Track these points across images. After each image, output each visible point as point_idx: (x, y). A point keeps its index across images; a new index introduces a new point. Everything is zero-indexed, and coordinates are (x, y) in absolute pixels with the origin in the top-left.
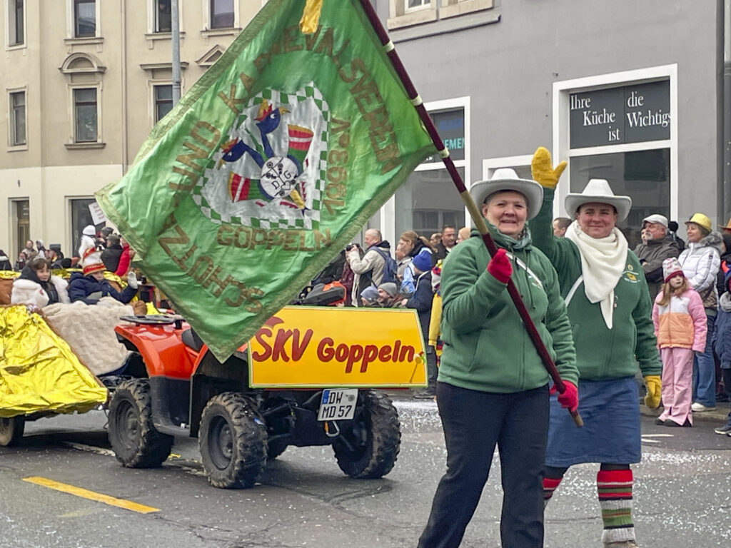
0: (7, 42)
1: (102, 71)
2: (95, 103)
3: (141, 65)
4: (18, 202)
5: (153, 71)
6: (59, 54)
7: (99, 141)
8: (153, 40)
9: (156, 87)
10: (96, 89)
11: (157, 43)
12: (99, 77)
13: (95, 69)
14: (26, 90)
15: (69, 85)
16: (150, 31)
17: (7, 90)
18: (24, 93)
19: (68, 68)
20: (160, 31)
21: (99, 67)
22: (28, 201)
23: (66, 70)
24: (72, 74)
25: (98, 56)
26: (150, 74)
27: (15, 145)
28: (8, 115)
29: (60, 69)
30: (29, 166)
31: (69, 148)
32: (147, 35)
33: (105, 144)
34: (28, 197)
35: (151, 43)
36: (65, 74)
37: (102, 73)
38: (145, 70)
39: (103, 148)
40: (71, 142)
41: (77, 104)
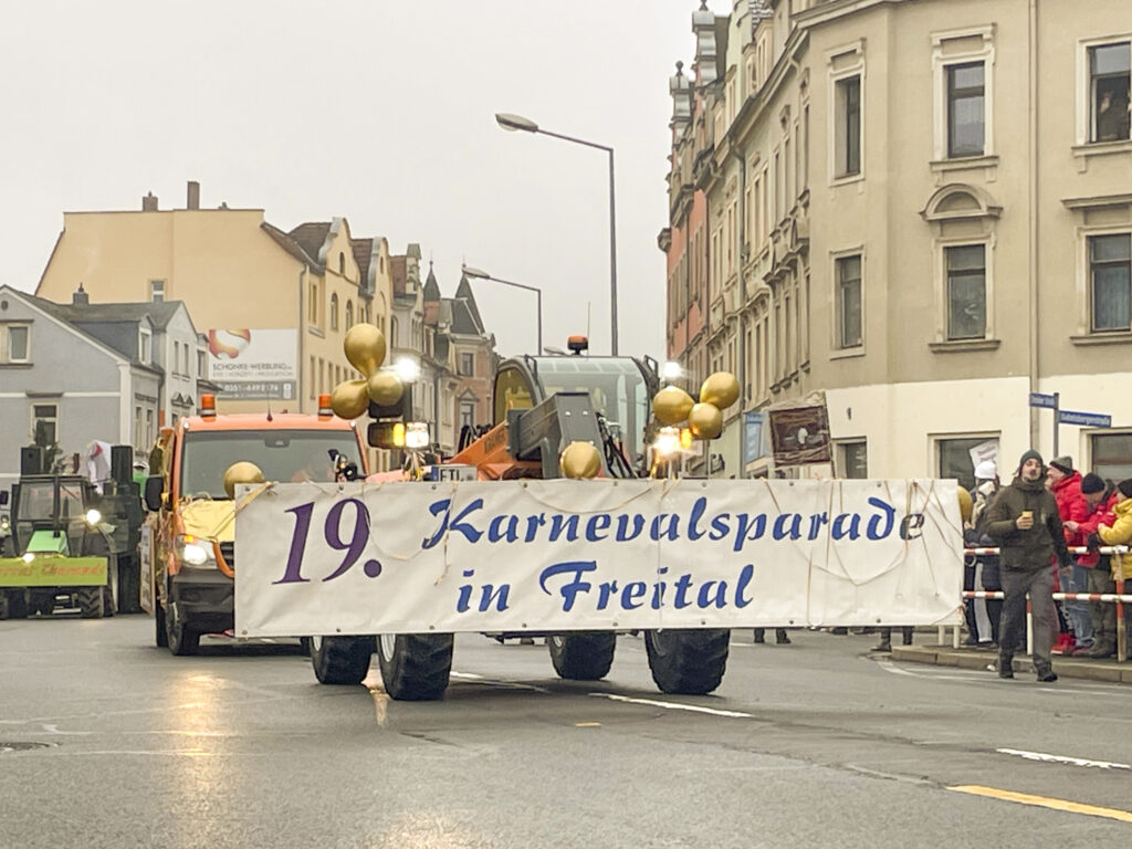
0: (831, 172)
1: (995, 214)
2: (983, 271)
3: (1065, 202)
4: (847, 445)
5: (1085, 210)
6: (920, 189)
7: (989, 337)
8: (1087, 156)
9: (1090, 238)
10: (983, 245)
11: (1094, 163)
12: (991, 224)
13: (983, 212)
14: (863, 252)
15: (937, 241)
16: (1081, 142)
17: (831, 253)
18: (859, 257)
19: (936, 211)
20: (1098, 140)
21: (990, 208)
22: (865, 443)
23: (931, 215)
24: (942, 222)
25: (989, 188)
26: (1080, 217)
27: (843, 348)
28: (832, 298)
29: (923, 213)
30: (867, 383)
31: (937, 350)
32: (1074, 148)
33: (998, 342)
34: (865, 437)
35: (1083, 161)
36: (930, 222)
37: (996, 218)
38: (1072, 209)
39: (995, 349)
40: (940, 339)
41: (951, 274)
